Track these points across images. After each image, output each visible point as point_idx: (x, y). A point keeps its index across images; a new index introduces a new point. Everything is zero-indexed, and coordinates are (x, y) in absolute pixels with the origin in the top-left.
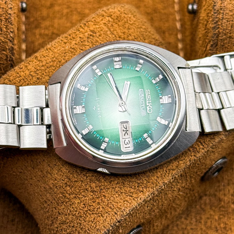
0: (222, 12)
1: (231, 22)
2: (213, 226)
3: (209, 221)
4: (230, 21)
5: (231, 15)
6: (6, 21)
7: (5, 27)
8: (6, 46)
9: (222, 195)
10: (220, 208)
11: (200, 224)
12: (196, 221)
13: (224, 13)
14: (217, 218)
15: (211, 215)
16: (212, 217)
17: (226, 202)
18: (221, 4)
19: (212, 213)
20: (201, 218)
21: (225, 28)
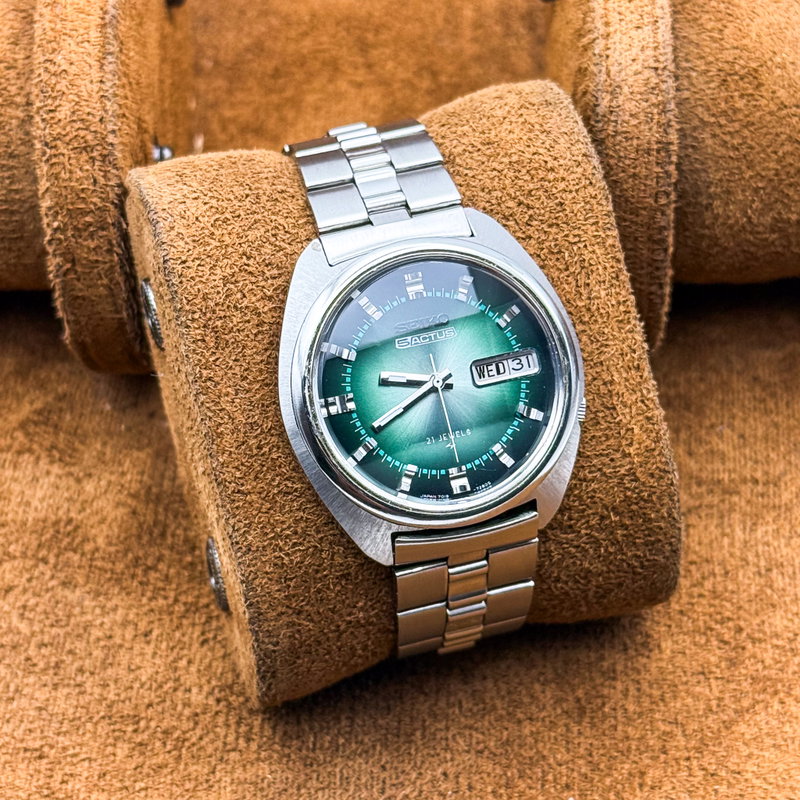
0: (613, 118)
1: (635, 142)
4: (631, 139)
5: (635, 125)
6: (103, 161)
7: (102, 174)
8: (106, 218)
13: (619, 122)
18: (611, 100)
21: (622, 154)
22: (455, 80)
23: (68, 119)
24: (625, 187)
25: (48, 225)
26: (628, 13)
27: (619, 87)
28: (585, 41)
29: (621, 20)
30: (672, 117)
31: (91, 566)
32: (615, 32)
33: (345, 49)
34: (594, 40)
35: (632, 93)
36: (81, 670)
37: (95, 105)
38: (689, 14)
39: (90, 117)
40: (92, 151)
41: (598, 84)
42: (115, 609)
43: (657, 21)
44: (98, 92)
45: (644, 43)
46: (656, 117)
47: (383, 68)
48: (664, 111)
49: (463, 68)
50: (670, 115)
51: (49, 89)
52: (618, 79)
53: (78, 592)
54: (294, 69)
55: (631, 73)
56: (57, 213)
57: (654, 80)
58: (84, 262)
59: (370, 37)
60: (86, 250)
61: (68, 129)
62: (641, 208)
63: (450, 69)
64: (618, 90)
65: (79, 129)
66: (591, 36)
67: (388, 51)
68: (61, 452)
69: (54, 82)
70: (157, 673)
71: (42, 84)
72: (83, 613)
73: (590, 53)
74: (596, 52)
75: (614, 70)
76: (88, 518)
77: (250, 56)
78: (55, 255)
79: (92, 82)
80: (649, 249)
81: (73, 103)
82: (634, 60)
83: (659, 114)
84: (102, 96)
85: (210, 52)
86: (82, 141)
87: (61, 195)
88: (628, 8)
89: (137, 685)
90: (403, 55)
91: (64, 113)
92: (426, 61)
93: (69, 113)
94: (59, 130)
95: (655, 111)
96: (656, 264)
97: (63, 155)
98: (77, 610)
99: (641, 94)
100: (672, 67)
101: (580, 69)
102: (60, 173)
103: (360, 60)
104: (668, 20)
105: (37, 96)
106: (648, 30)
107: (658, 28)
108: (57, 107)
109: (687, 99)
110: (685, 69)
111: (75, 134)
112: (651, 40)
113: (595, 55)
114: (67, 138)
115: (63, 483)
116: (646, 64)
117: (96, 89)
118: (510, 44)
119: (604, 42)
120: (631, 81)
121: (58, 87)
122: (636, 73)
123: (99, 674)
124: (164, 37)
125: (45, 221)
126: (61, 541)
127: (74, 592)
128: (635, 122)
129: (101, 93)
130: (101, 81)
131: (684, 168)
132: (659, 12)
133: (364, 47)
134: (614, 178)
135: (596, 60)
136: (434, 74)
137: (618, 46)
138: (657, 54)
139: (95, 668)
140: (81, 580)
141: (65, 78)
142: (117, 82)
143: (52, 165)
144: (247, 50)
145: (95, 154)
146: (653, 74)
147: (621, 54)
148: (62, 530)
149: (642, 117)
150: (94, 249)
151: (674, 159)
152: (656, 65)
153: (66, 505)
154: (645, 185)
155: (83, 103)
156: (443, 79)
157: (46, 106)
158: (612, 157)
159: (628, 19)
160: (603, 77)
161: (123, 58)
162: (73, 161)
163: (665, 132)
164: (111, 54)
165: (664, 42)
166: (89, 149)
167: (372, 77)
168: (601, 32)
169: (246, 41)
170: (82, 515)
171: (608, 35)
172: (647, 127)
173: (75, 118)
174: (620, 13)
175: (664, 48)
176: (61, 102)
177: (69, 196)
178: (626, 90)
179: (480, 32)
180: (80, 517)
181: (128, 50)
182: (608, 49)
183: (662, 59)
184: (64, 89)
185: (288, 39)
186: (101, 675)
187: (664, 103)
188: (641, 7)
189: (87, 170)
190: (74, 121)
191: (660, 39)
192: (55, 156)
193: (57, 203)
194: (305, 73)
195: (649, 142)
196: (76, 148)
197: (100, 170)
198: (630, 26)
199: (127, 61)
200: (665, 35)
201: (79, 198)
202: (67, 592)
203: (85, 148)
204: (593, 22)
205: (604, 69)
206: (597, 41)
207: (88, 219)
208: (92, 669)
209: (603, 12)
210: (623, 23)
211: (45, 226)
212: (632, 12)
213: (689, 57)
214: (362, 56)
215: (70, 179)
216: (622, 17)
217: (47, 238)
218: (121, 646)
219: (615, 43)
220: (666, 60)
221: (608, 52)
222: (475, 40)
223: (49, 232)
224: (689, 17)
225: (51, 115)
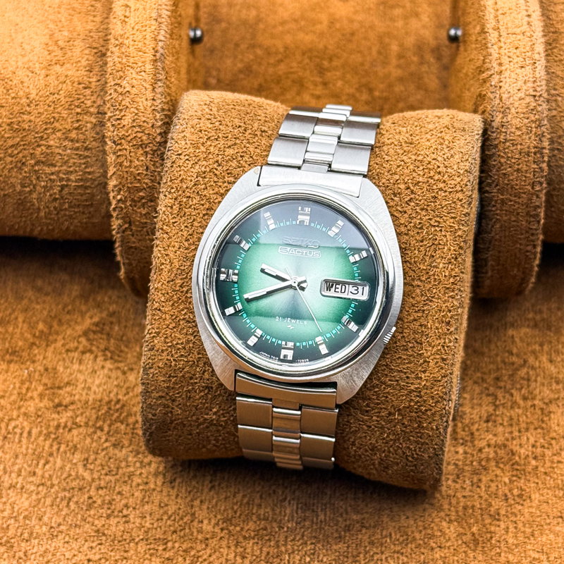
0: (503, 130)
1: (519, 147)
2: (500, 493)
3: (493, 485)
4: (516, 145)
5: (519, 135)
9: (516, 445)
10: (513, 465)
11: (478, 489)
12: (472, 485)
13: (508, 133)
14: (507, 480)
15: (496, 476)
16: (499, 479)
17: (523, 457)
18: (503, 118)
19: (498, 472)
20: (480, 480)
21: (510, 155)
22: (385, 94)
23: (130, 125)
24: (511, 178)
25: (114, 197)
26: (515, 57)
27: (508, 108)
28: (485, 75)
29: (510, 62)
30: (545, 130)
31: (133, 433)
32: (506, 70)
33: (308, 72)
34: (491, 75)
35: (517, 113)
36: (126, 506)
37: (148, 116)
38: (556, 57)
39: (145, 124)
40: (146, 147)
41: (493, 106)
42: (150, 464)
43: (535, 63)
44: (151, 107)
45: (526, 78)
46: (534, 130)
47: (334, 85)
48: (540, 126)
49: (390, 86)
50: (543, 129)
51: (117, 104)
52: (507, 103)
53: (124, 451)
54: (273, 86)
55: (517, 99)
56: (120, 189)
57: (533, 104)
58: (137, 223)
59: (326, 63)
60: (139, 215)
61: (130, 132)
62: (523, 193)
63: (381, 86)
64: (508, 111)
65: (137, 132)
66: (490, 73)
67: (338, 73)
68: (112, 352)
69: (120, 99)
70: (179, 509)
71: (113, 100)
72: (128, 466)
73: (488, 85)
74: (493, 84)
75: (505, 96)
76: (131, 400)
77: (242, 76)
78: (117, 218)
79: (147, 99)
80: (527, 221)
81: (134, 114)
82: (519, 90)
83: (536, 128)
84: (154, 110)
85: (214, 73)
86: (139, 140)
87: (123, 177)
88: (515, 53)
89: (165, 517)
90: (348, 76)
91: (127, 121)
92: (364, 81)
93: (130, 121)
94: (123, 133)
95: (533, 125)
96: (531, 232)
97: (126, 150)
98: (123, 464)
99: (524, 113)
100: (545, 95)
101: (480, 95)
102: (123, 162)
103: (318, 79)
104: (543, 62)
105: (109, 108)
106: (529, 69)
107: (536, 67)
108: (122, 116)
109: (555, 116)
110: (553, 95)
111: (134, 135)
112: (531, 76)
113: (491, 86)
114: (129, 138)
115: (113, 375)
116: (527, 93)
117: (150, 105)
118: (423, 69)
119: (498, 77)
120: (516, 104)
121: (123, 103)
122: (520, 99)
123: (139, 509)
124: (189, 66)
125: (112, 195)
126: (112, 415)
127: (121, 451)
128: (519, 133)
129: (153, 108)
130: (153, 99)
131: (552, 164)
132: (537, 56)
133: (321, 71)
134: (504, 172)
135: (492, 89)
136: (371, 90)
137: (508, 80)
138: (535, 85)
139: (136, 505)
140: (126, 443)
141: (128, 97)
142: (164, 100)
143: (118, 156)
144: (241, 71)
145: (148, 149)
146: (532, 100)
147: (510, 85)
148: (113, 408)
149: (524, 130)
150: (145, 215)
151: (546, 159)
152: (534, 93)
153: (115, 390)
154: (525, 177)
155: (141, 114)
156: (377, 94)
157: (115, 115)
158: (503, 157)
159: (515, 61)
160: (497, 101)
161: (168, 83)
162: (132, 154)
163: (540, 140)
164: (159, 80)
165: (540, 77)
166: (144, 146)
167: (327, 92)
168: (496, 70)
169: (240, 65)
170: (127, 397)
171: (501, 72)
172: (527, 137)
173: (135, 124)
174: (509, 57)
175: (540, 82)
176: (126, 113)
177: (129, 178)
178: (513, 110)
179: (402, 61)
180: (125, 399)
181: (170, 77)
182: (501, 82)
183: (539, 89)
184: (128, 104)
185: (268, 64)
186: (141, 510)
187: (540, 120)
188: (525, 53)
189: (142, 161)
190: (134, 126)
191: (538, 76)
192: (120, 150)
193: (120, 183)
194: (281, 88)
195: (529, 147)
196: (135, 145)
197: (151, 160)
198: (516, 66)
199: (170, 85)
200: (541, 72)
201: (136, 179)
202: (117, 451)
203: (141, 145)
204: (490, 63)
205: (498, 96)
206: (493, 76)
207: (141, 194)
208: (134, 505)
209: (497, 56)
210: (511, 64)
211: (111, 198)
212: (518, 56)
213: (556, 87)
214: (321, 77)
215: (130, 166)
216: (511, 59)
217: (113, 206)
218: (154, 490)
219: (505, 78)
220: (542, 90)
221: (501, 84)
222: (399, 66)
223: (114, 203)
224: (557, 59)
225: (118, 122)
